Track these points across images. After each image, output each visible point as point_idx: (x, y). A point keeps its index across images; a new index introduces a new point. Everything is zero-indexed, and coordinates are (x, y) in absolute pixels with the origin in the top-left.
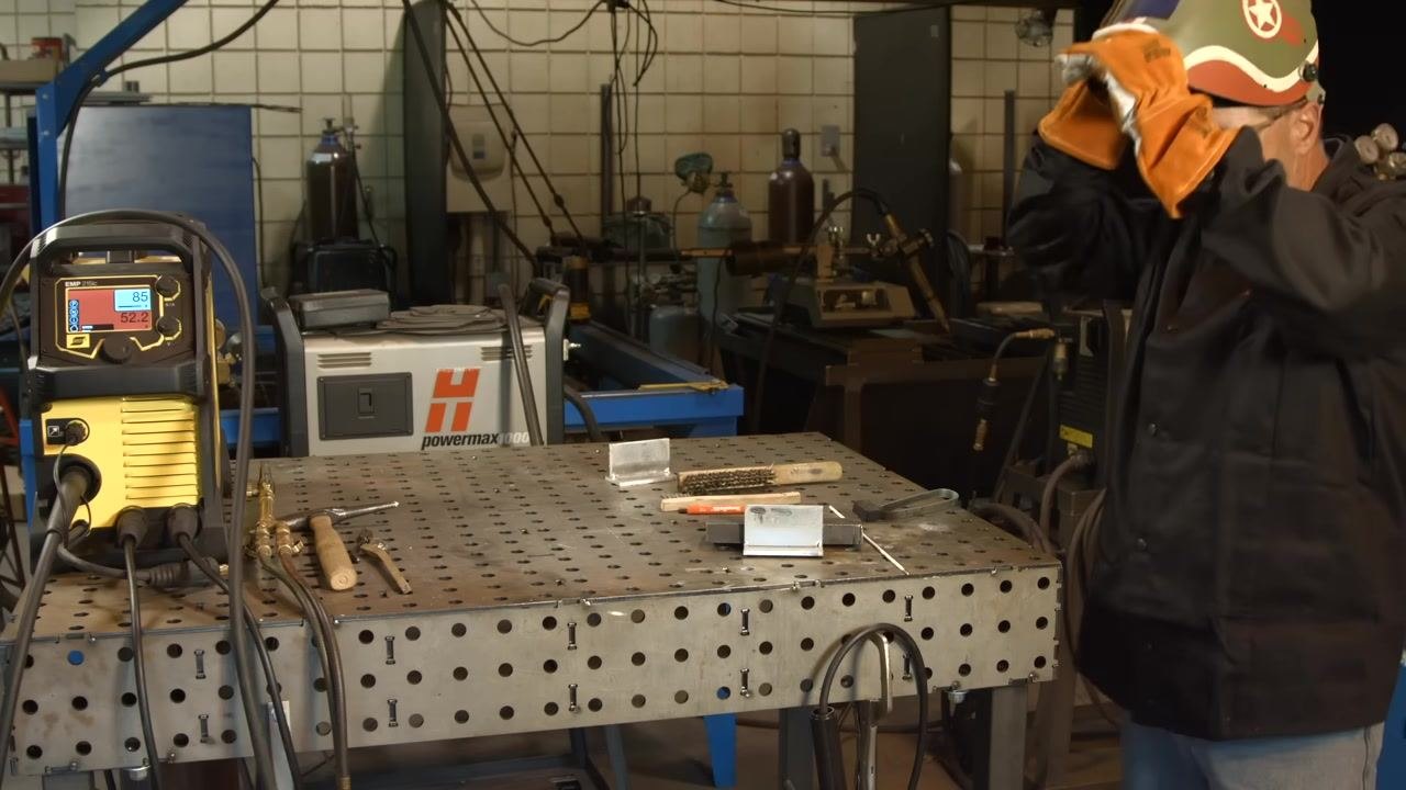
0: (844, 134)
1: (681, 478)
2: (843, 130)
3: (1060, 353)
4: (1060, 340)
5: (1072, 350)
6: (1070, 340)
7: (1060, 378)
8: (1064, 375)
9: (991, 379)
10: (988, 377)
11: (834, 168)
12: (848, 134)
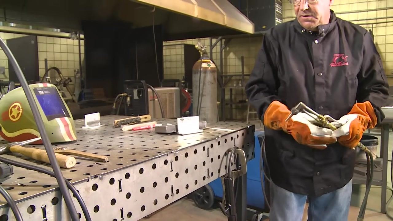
0: (6, 69)
1: (116, 123)
2: (6, 68)
3: (128, 99)
4: (129, 96)
5: (132, 98)
6: (131, 96)
7: (129, 105)
8: (130, 105)
9: (114, 107)
10: (113, 106)
11: (4, 77)
12: (7, 69)
